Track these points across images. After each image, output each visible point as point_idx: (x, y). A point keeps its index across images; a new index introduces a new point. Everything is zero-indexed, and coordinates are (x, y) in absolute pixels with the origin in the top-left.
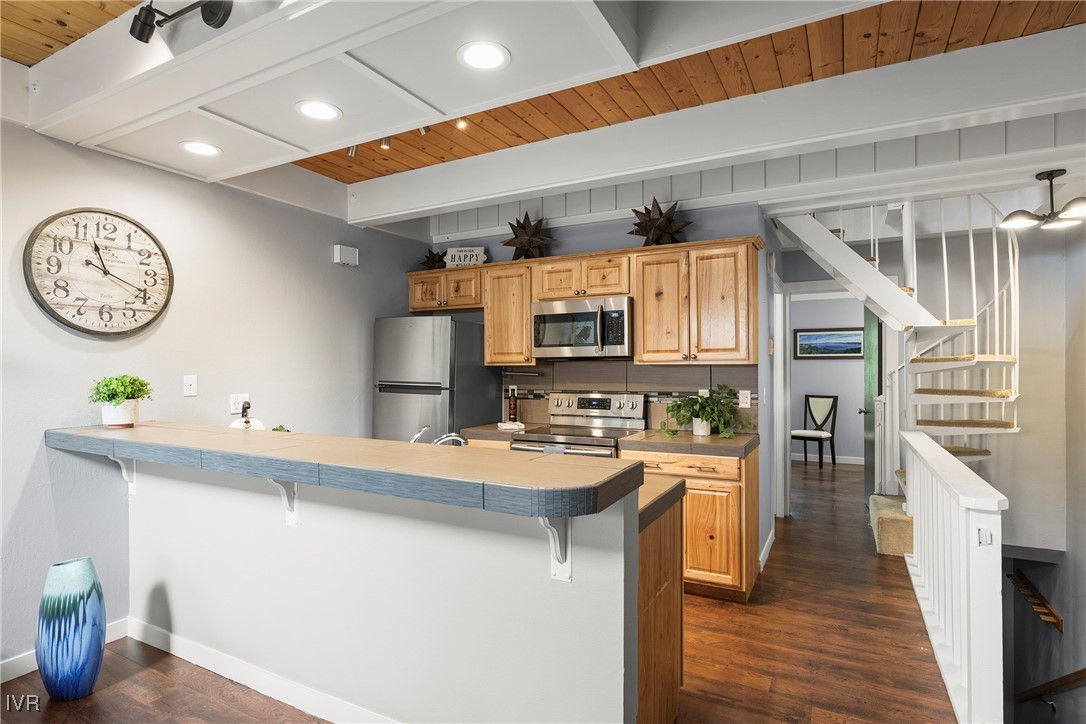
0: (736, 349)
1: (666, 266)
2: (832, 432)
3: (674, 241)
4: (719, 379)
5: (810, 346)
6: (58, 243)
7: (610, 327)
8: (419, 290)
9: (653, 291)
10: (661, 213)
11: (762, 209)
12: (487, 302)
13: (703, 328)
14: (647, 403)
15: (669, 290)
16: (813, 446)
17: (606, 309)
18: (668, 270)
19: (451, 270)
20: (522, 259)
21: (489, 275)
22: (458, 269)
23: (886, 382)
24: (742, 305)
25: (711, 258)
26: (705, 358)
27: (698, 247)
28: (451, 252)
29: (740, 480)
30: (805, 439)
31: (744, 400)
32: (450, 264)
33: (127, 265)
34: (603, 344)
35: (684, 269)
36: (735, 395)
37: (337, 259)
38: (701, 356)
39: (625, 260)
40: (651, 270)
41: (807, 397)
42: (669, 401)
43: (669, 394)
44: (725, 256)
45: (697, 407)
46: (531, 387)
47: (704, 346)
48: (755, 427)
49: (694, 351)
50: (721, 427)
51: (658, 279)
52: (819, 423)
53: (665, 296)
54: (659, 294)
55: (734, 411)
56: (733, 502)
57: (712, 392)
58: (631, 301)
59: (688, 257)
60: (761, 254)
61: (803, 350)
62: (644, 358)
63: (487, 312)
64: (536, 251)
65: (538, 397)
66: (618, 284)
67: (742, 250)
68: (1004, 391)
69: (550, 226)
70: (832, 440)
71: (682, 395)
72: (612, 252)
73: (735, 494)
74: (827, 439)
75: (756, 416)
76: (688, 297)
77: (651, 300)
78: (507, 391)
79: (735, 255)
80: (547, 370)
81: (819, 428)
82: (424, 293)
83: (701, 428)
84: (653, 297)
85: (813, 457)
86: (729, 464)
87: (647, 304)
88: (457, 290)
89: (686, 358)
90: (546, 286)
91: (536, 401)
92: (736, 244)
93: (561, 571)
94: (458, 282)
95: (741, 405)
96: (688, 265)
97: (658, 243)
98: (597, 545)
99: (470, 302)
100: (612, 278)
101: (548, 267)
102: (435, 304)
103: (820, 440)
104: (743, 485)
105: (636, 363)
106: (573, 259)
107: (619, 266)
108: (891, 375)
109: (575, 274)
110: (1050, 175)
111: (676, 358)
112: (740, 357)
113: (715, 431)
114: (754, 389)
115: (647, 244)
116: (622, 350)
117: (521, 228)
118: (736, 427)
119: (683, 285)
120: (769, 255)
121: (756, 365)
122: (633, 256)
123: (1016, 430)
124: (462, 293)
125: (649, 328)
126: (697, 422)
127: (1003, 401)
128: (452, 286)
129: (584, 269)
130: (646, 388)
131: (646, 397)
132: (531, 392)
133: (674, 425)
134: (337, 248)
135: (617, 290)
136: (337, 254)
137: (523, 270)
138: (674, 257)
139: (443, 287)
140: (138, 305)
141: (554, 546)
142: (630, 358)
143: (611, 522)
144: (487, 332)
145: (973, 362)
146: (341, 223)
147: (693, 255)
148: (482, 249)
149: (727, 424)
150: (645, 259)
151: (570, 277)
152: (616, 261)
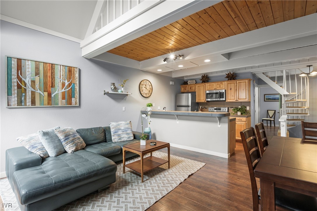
0: (246, 99)
1: (232, 84)
2: (274, 119)
3: (234, 79)
4: (243, 104)
5: (268, 98)
6: (142, 84)
7: (221, 95)
8: (183, 88)
9: (230, 88)
10: (231, 74)
11: (252, 73)
12: (197, 90)
13: (239, 95)
14: (228, 109)
15: (233, 88)
16: (269, 122)
17: (220, 92)
18: (233, 85)
19: (189, 85)
20: (203, 83)
21: (197, 86)
22: (190, 85)
23: (282, 106)
24: (247, 91)
25: (241, 82)
26: (240, 101)
27: (238, 81)
28: (189, 81)
29: (246, 122)
30: (267, 120)
31: (248, 108)
32: (189, 84)
33: (148, 87)
34: (220, 98)
35: (236, 85)
36: (246, 107)
37: (171, 84)
38: (239, 100)
39: (224, 83)
40: (229, 85)
41: (268, 111)
42: (233, 109)
43: (233, 107)
44: (244, 82)
45: (238, 109)
46: (204, 106)
47: (240, 98)
48: (250, 113)
49: (238, 99)
50: (243, 113)
51: (231, 87)
52: (271, 117)
53: (232, 89)
54: (231, 89)
55: (246, 110)
56: (245, 125)
57: (241, 107)
58: (225, 90)
59: (236, 82)
60: (252, 82)
61: (267, 99)
62: (228, 100)
63: (196, 92)
64: (206, 81)
65: (206, 108)
66: (223, 87)
67: (247, 81)
68: (304, 107)
69: (209, 76)
70: (274, 121)
71: (235, 107)
72: (221, 81)
73: (245, 124)
74: (272, 120)
75: (250, 111)
76: (236, 90)
77: (229, 90)
78: (200, 107)
79: (246, 82)
80: (208, 103)
81: (271, 118)
82: (184, 89)
83: (239, 113)
84: (230, 89)
85: (269, 125)
86: (244, 119)
87: (229, 91)
88: (191, 88)
89: (236, 101)
90: (208, 88)
91: (206, 109)
92: (246, 80)
93: (219, 126)
94: (191, 87)
95: (247, 109)
96: (237, 84)
97: (231, 80)
98: (224, 122)
99: (193, 91)
100: (222, 86)
101: (209, 84)
102: (186, 91)
103: (271, 121)
104: (247, 122)
105: (226, 101)
106: (214, 83)
107: (223, 84)
108: (283, 104)
109: (214, 86)
110: (309, 66)
111: (234, 101)
112: (247, 100)
113: (242, 114)
114: (250, 106)
115: (228, 80)
116: (224, 99)
117: (203, 77)
118: (246, 113)
119: (236, 87)
120: (253, 81)
121: (250, 102)
122: (226, 82)
123: (309, 115)
124: (192, 89)
125: (229, 95)
126: (238, 112)
127: (304, 109)
128: (190, 88)
129: (216, 84)
130: (228, 106)
131: (228, 108)
132: (205, 107)
133: (234, 112)
134: (171, 82)
135: (223, 88)
136: (171, 83)
137: (204, 85)
138: (234, 82)
139: (188, 88)
140: (149, 93)
141: (219, 123)
142: (225, 101)
143: (226, 119)
144: (197, 96)
145: (296, 101)
146: (171, 77)
147: (237, 82)
148: (195, 81)
149: (244, 113)
150: (228, 83)
151: (213, 86)
152: (222, 83)
